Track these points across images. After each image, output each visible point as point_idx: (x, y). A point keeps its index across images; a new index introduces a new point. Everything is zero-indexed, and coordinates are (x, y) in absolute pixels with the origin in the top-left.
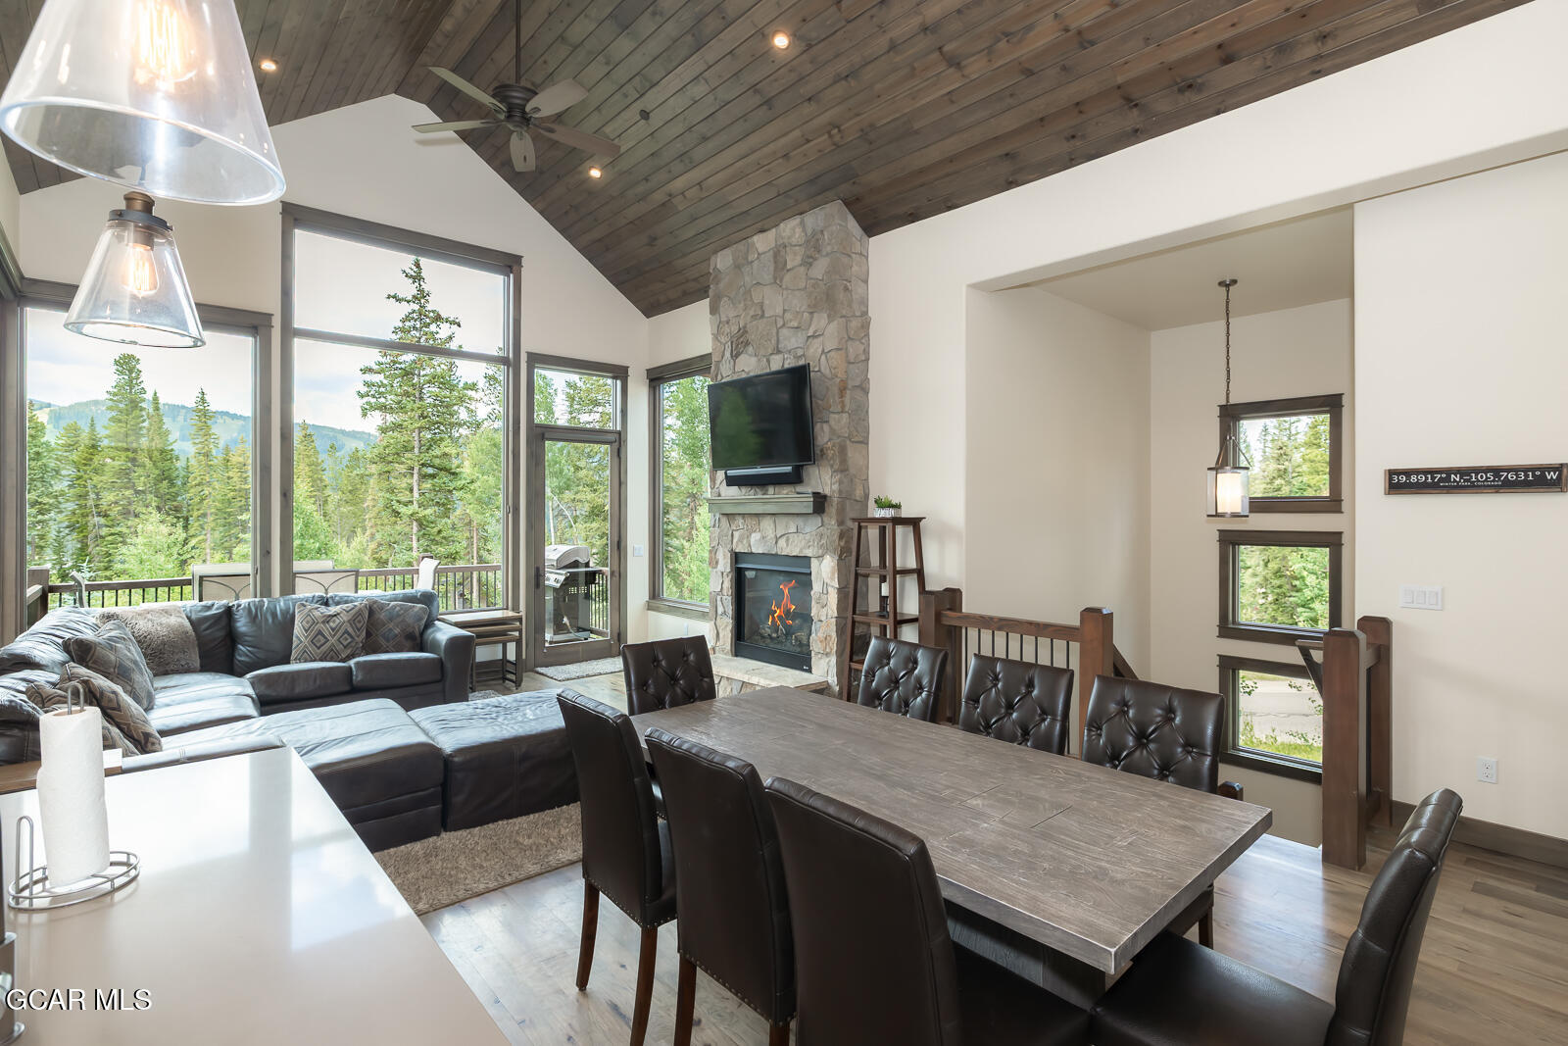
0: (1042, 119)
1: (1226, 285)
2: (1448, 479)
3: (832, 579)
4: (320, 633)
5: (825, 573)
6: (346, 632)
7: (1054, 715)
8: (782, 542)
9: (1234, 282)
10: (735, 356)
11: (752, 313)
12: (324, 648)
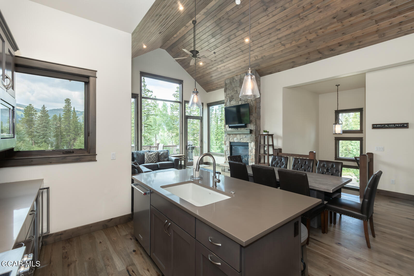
0: (301, 55)
1: (337, 86)
2: (385, 126)
3: (254, 147)
4: (150, 158)
5: (252, 146)
6: (155, 158)
7: (310, 167)
8: (242, 140)
9: (339, 85)
10: (230, 101)
11: (234, 92)
12: (151, 161)
